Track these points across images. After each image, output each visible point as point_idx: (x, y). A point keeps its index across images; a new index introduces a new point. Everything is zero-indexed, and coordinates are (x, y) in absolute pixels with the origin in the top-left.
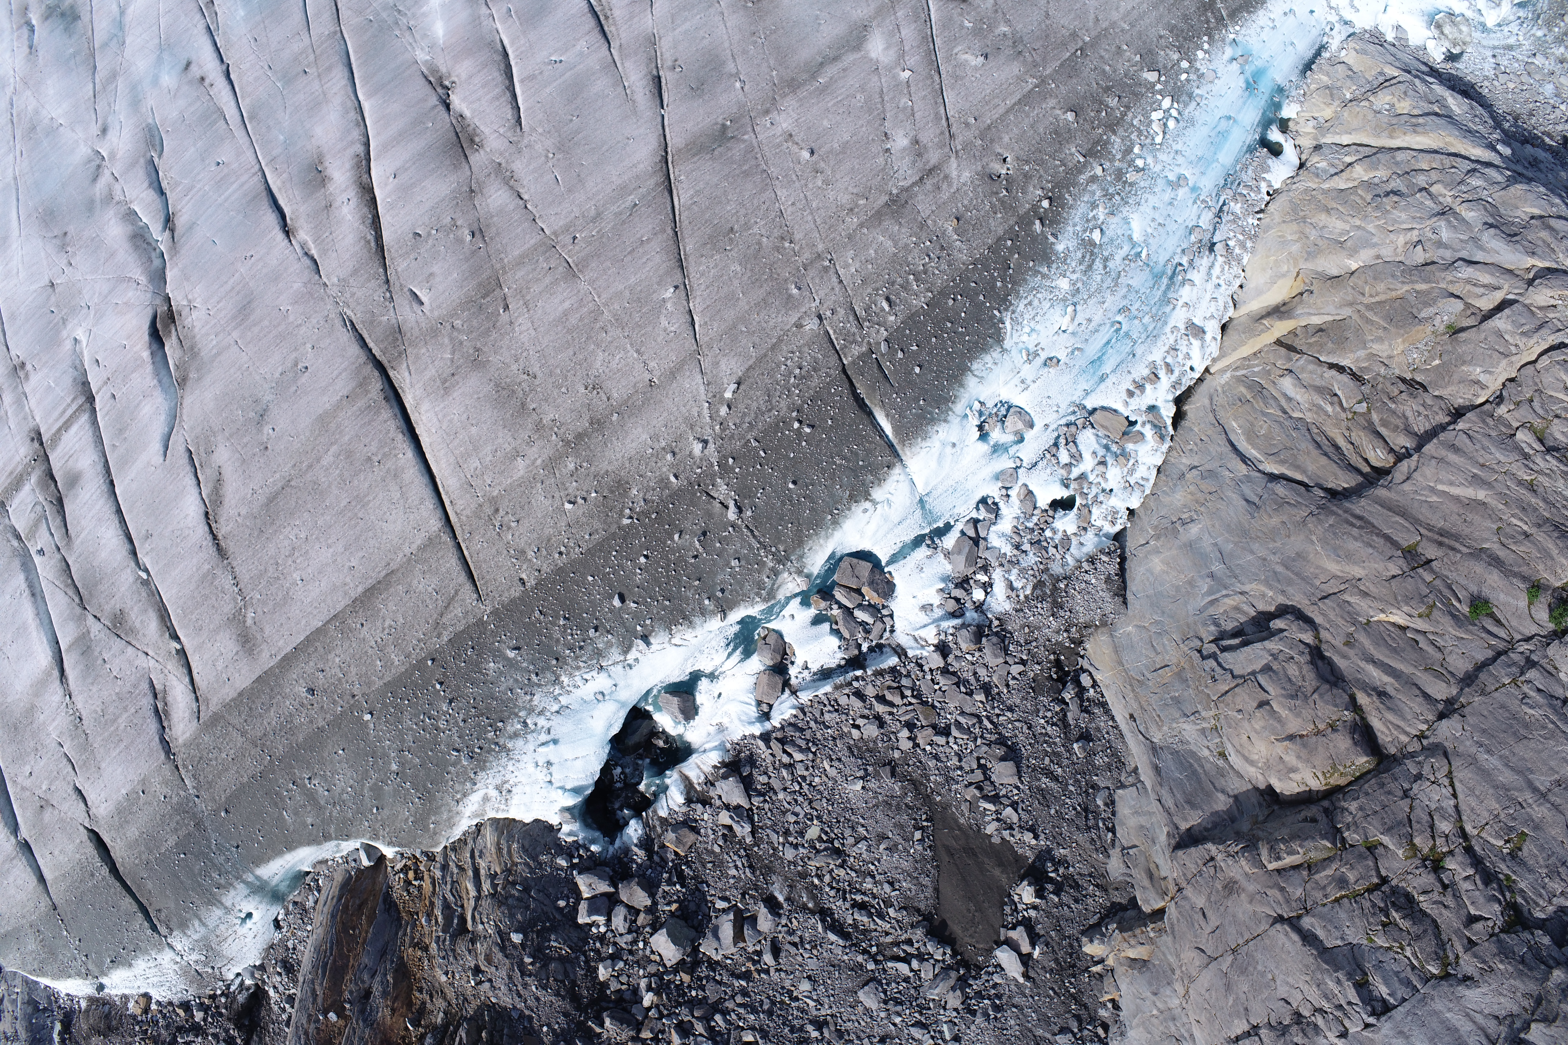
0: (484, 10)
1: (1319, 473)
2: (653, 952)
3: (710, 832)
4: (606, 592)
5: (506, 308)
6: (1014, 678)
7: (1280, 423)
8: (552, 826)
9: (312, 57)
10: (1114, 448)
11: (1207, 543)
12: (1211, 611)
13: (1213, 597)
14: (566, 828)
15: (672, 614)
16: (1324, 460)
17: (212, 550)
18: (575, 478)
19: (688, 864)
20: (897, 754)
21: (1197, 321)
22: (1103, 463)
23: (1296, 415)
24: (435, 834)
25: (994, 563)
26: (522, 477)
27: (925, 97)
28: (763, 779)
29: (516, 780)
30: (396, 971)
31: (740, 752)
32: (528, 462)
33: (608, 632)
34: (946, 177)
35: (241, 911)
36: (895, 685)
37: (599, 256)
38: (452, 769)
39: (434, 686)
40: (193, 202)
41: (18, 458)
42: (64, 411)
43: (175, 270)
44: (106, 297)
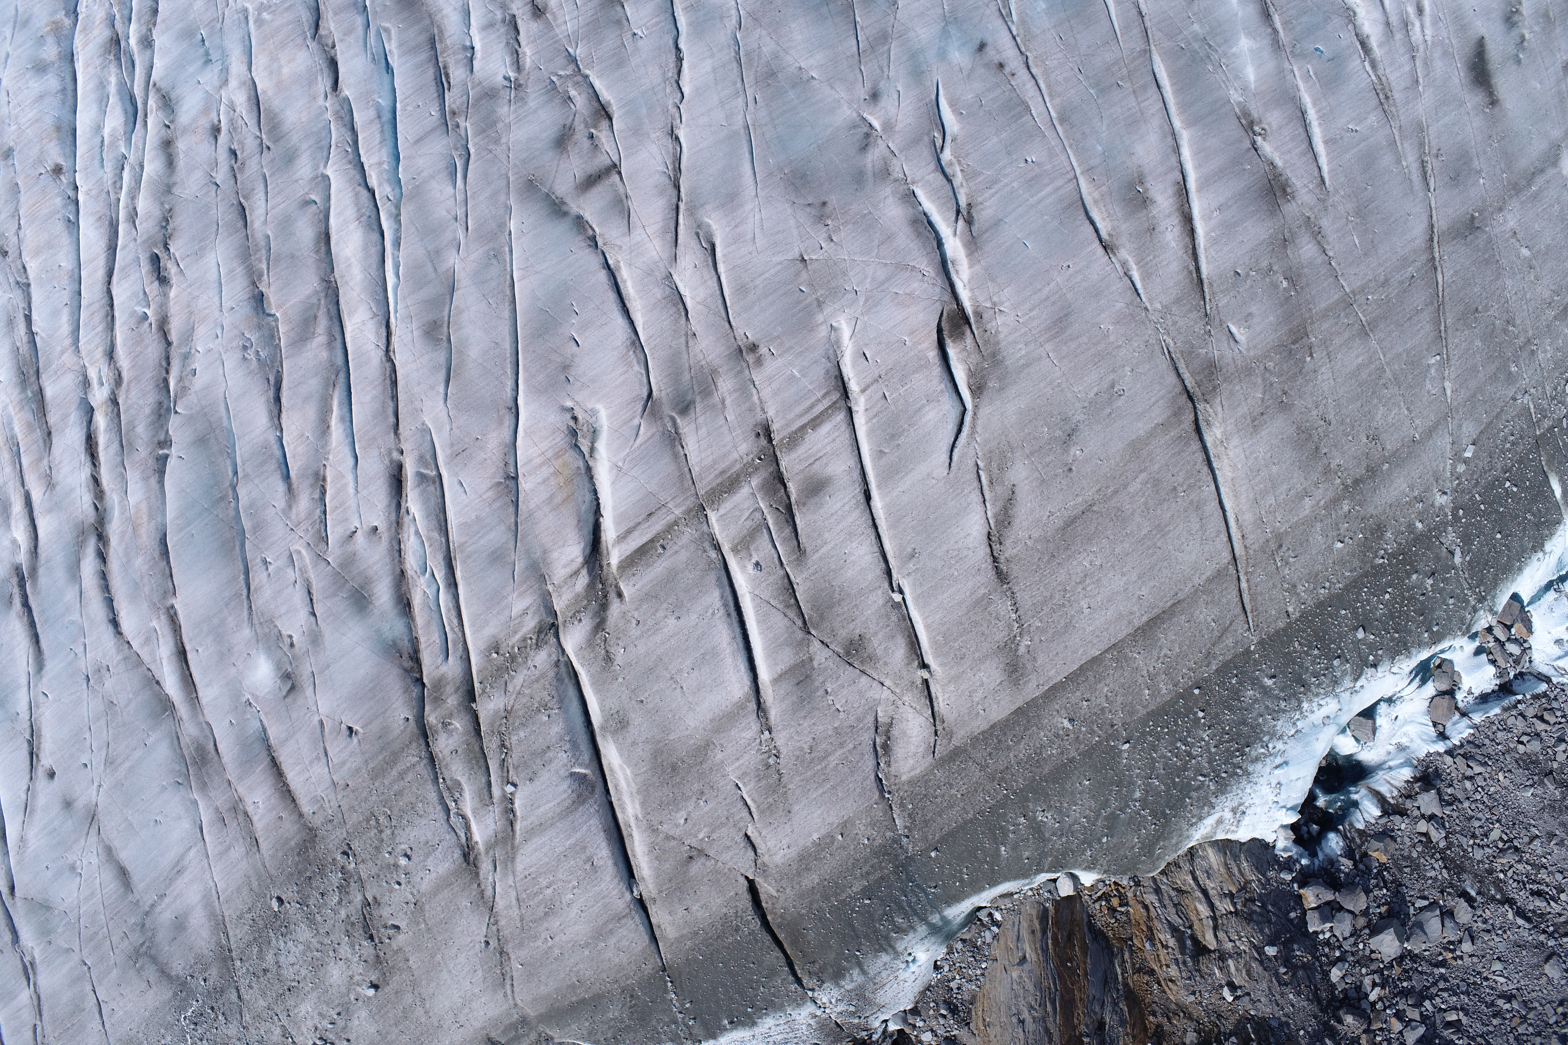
0: (1287, 65)
2: (1372, 952)
3: (1407, 840)
4: (1353, 625)
5: (1312, 356)
8: (1268, 844)
9: (1125, 71)
14: (1280, 845)
15: (1398, 646)
17: (991, 574)
18: (1347, 520)
19: (1387, 869)
20: (1554, 765)
24: (1157, 859)
26: (1306, 517)
28: (1450, 791)
29: (1251, 802)
30: (1126, 998)
31: (1427, 768)
32: (1313, 503)
33: (1348, 662)
35: (910, 954)
36: (1549, 708)
37: (1386, 319)
38: (1194, 794)
39: (1196, 714)
40: (998, 196)
41: (735, 456)
42: (812, 407)
43: (977, 267)
44: (882, 284)
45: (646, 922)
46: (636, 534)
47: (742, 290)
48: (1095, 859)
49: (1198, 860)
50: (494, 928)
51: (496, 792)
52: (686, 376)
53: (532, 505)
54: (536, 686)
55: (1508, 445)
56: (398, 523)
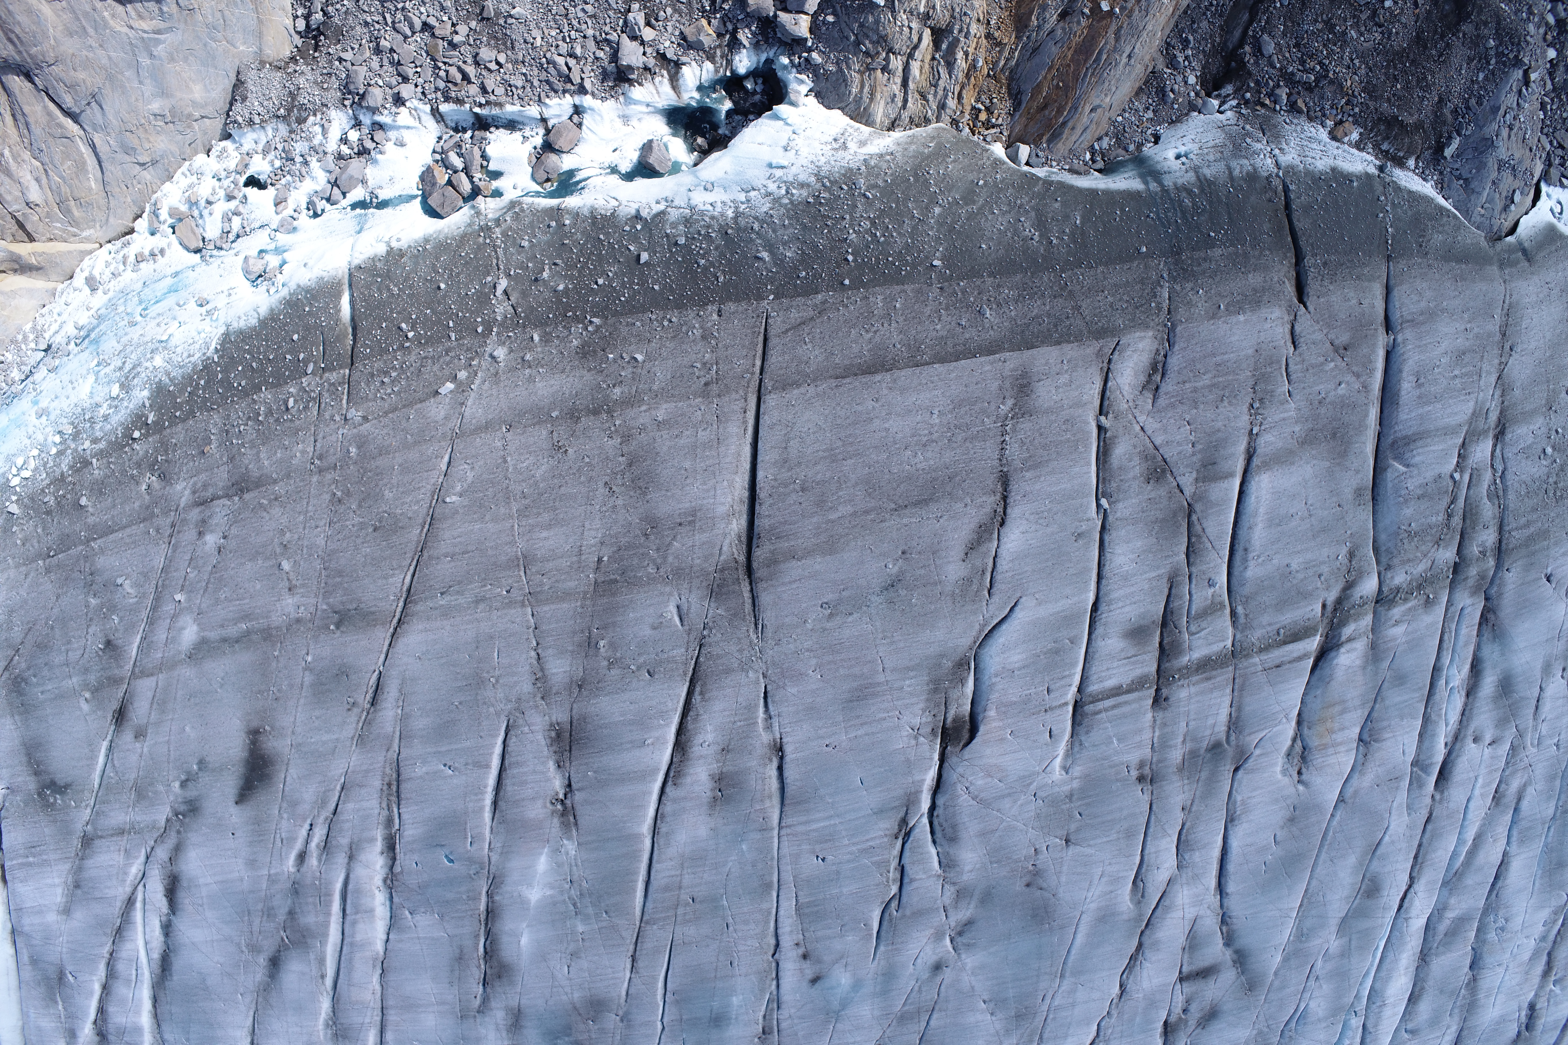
0: (494, 858)
1: (34, 100)
3: (670, 29)
4: (649, 270)
5: (600, 560)
6: (353, 49)
7: (52, 162)
8: (816, 96)
9: (680, 911)
10: (196, 213)
11: (148, 88)
12: (162, 25)
13: (156, 36)
14: (804, 89)
15: (604, 226)
16: (27, 109)
17: (1014, 487)
18: (620, 379)
19: (704, 11)
20: (473, 24)
21: (87, 290)
22: (209, 203)
23: (37, 163)
24: (933, 138)
25: (330, 158)
26: (666, 402)
27: (176, 570)
28: (601, 54)
29: (823, 147)
30: (1026, 26)
31: (612, 88)
32: (653, 412)
33: (667, 236)
34: (194, 492)
35: (1183, 165)
36: (450, 85)
37: (495, 563)
38: (880, 183)
39: (855, 260)
40: (867, 837)
41: (1193, 689)
42: (1114, 707)
43: (917, 778)
44: (1009, 795)
45: (1391, 306)
46: (1295, 655)
47: (1129, 835)
48: (994, 168)
49: (893, 116)
50: (1503, 360)
51: (1466, 478)
52: (1204, 775)
53: (1359, 712)
54: (1411, 556)
55: (394, 374)
56: (1456, 738)
